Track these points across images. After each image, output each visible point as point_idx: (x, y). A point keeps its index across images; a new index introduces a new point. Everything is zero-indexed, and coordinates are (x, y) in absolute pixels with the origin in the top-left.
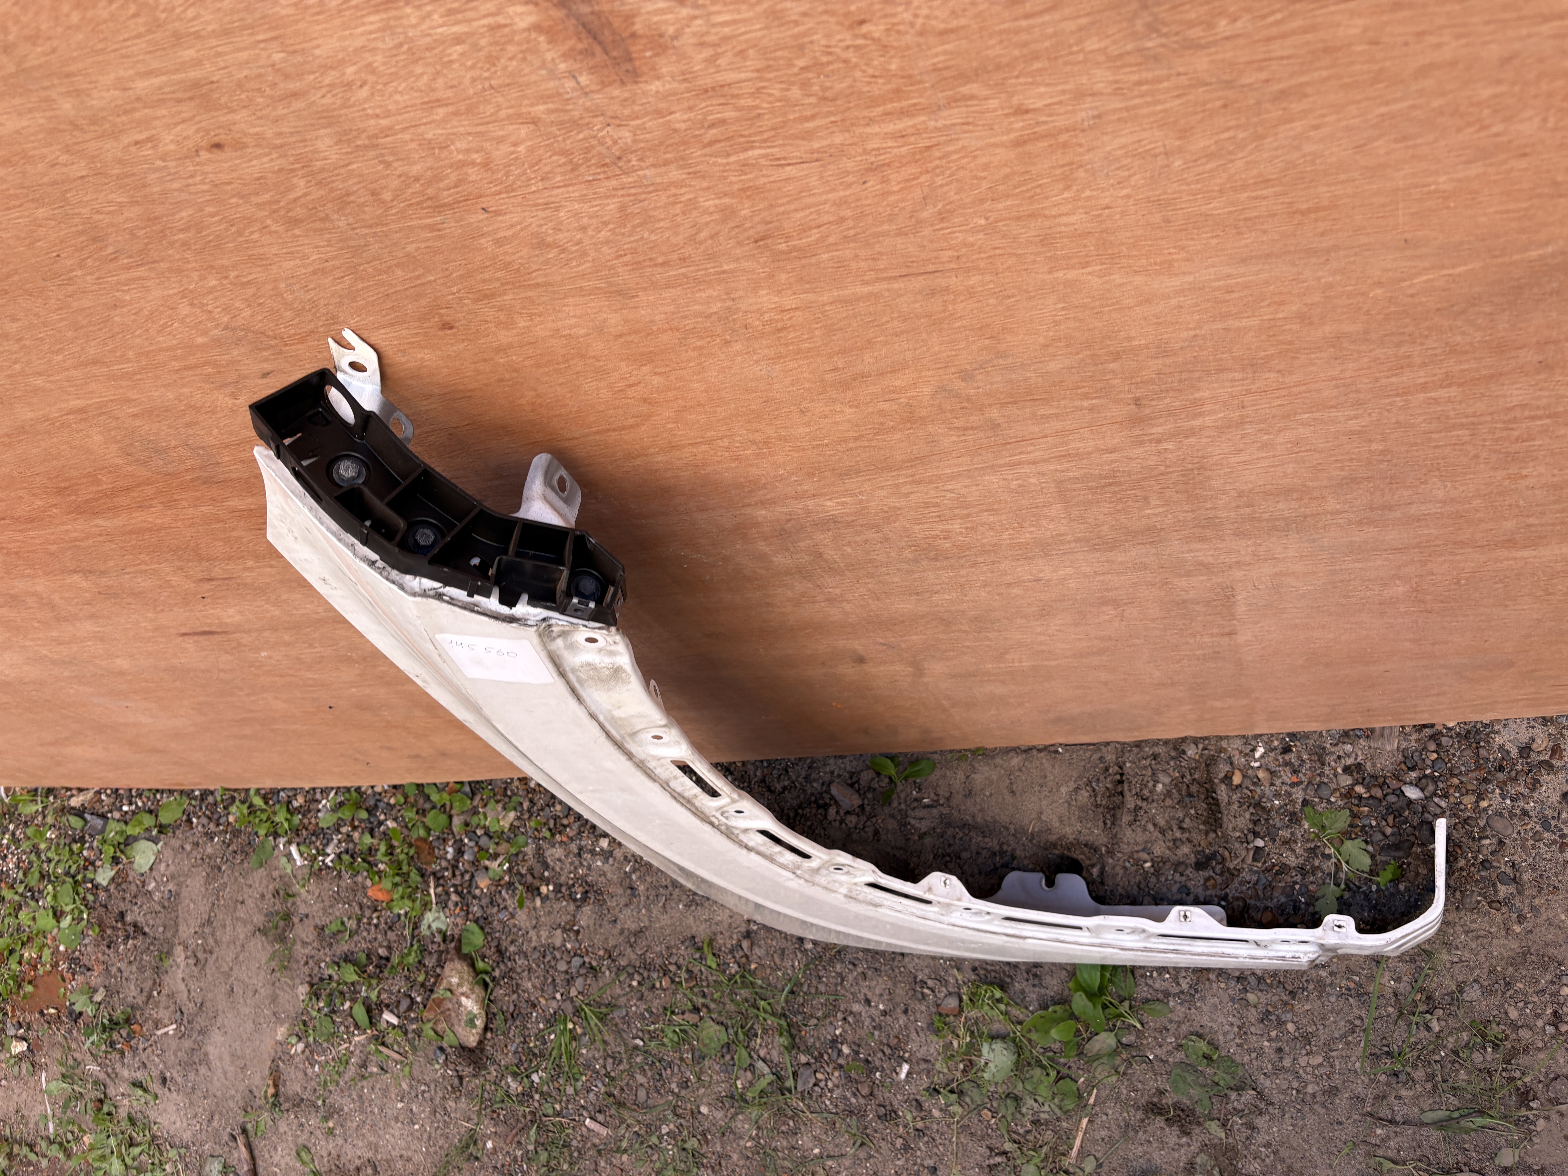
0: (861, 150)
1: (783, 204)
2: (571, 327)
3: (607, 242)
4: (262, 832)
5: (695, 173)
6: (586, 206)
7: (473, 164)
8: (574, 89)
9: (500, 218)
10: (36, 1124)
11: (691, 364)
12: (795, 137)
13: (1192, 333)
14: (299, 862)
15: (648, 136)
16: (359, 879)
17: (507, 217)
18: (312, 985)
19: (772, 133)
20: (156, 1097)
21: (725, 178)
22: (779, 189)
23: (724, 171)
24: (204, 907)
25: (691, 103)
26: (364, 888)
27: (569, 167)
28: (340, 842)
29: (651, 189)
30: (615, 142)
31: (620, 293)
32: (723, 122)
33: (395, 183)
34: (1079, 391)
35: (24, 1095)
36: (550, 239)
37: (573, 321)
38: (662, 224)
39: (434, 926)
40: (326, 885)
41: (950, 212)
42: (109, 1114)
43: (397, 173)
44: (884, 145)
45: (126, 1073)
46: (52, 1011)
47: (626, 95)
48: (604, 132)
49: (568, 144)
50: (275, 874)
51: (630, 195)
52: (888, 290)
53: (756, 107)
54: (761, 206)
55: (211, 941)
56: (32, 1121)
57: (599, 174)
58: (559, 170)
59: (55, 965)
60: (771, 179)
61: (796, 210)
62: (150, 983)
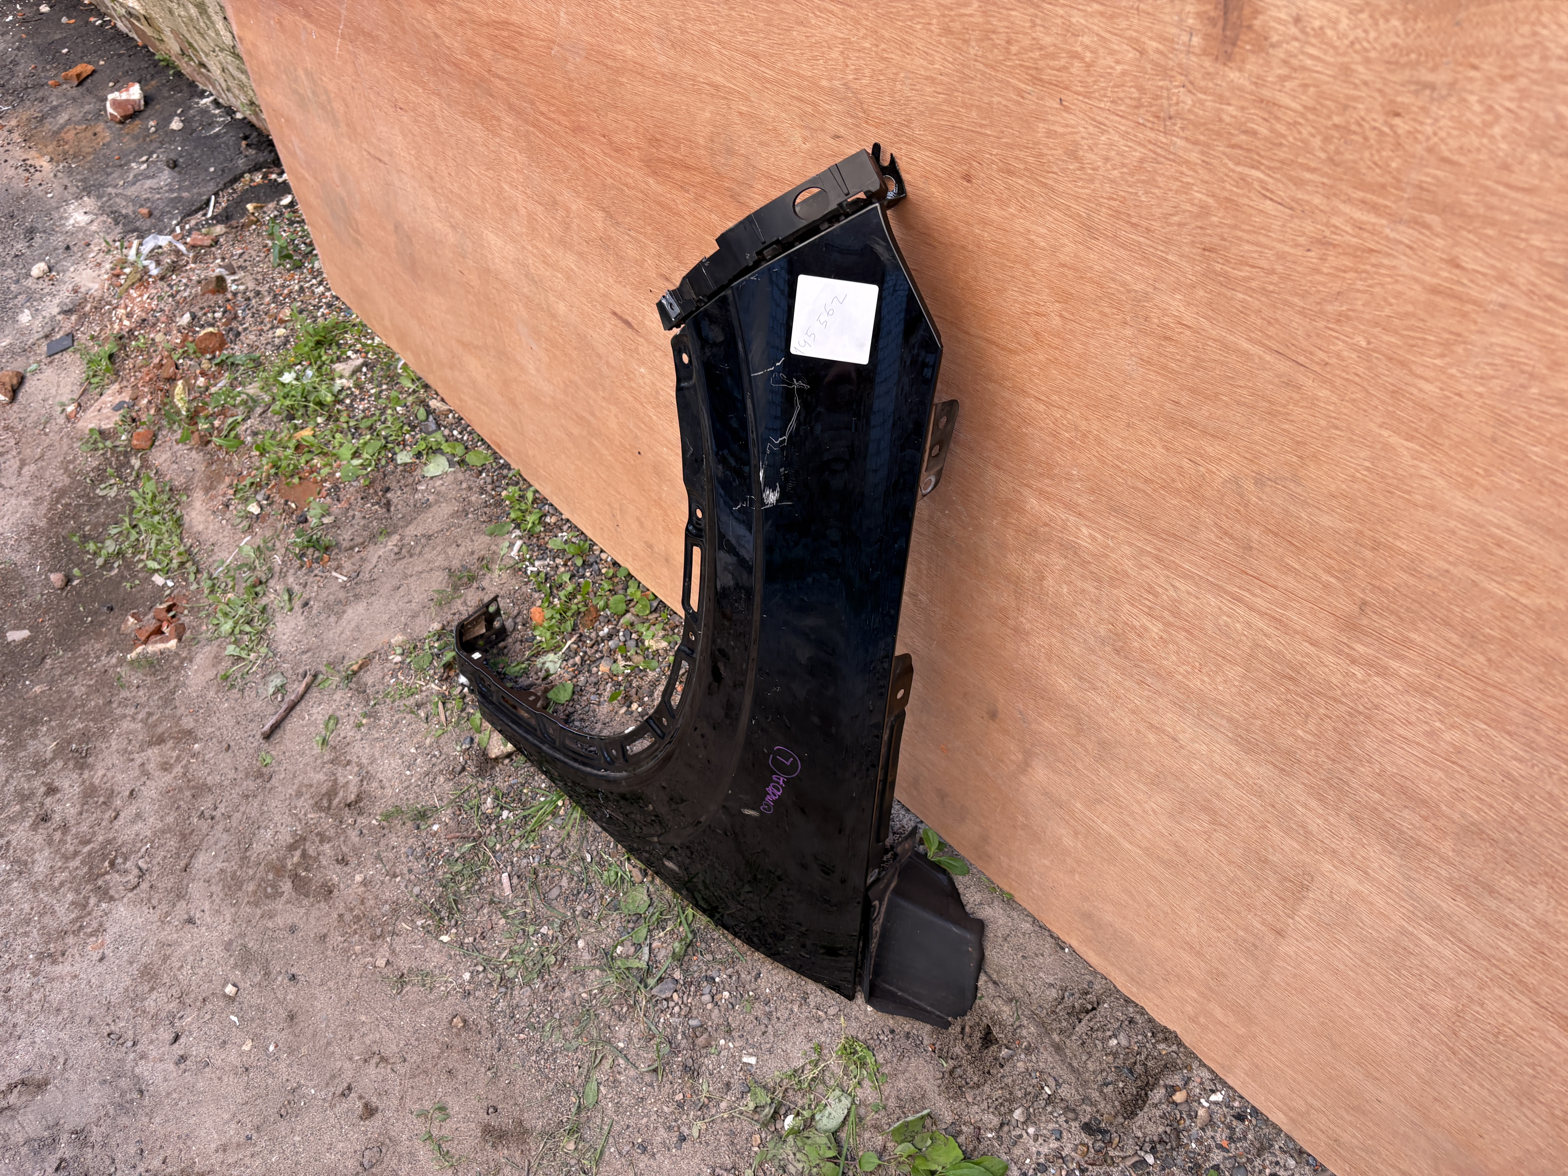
0: (1325, 220)
1: (1243, 231)
2: (1039, 235)
3: (1112, 181)
4: (513, 516)
5: (1207, 163)
6: (1122, 142)
7: (1081, 59)
8: (1184, 44)
9: (1065, 115)
10: (214, 561)
11: (1088, 325)
12: (1291, 179)
13: (1446, 566)
14: (514, 553)
15: (1201, 112)
16: (536, 595)
17: (1071, 116)
18: (443, 628)
19: (1278, 165)
20: (291, 610)
21: (1223, 181)
22: (1251, 215)
23: (1227, 175)
24: (435, 528)
25: (1246, 104)
26: (533, 604)
27: (1134, 103)
28: (548, 565)
29: (1171, 157)
30: (1177, 104)
31: (1089, 229)
32: (1254, 133)
33: (1027, 42)
34: (1328, 560)
35: (226, 540)
36: (1081, 153)
37: (1043, 231)
38: (1156, 191)
39: (548, 665)
40: (514, 582)
41: (1348, 318)
42: (257, 594)
43: (1034, 35)
44: (1343, 227)
45: (291, 580)
46: (293, 505)
47: (1211, 70)
48: (1176, 91)
49: (1148, 85)
50: (493, 547)
51: (1155, 152)
52: (1260, 357)
53: (1284, 136)
54: (1228, 222)
55: (418, 549)
56: (214, 558)
57: (1149, 121)
58: (1128, 101)
59: (324, 480)
60: (1251, 203)
61: (1248, 242)
62: (361, 540)
